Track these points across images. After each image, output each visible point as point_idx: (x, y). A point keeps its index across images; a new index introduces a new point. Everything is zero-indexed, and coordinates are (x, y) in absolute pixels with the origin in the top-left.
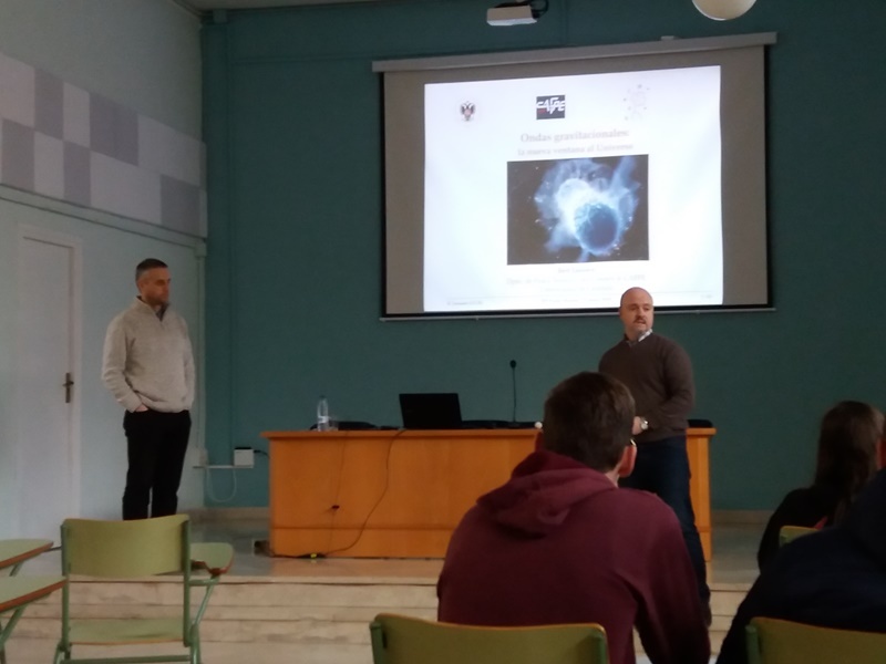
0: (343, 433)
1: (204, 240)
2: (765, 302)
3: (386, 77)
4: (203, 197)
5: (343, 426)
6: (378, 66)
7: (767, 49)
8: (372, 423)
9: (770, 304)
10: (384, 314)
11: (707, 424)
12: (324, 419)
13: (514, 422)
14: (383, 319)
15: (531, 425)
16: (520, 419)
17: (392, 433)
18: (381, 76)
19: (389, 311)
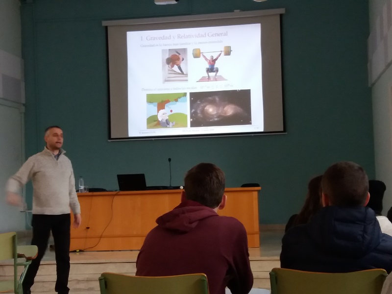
0: (91, 193)
1: (24, 105)
2: (282, 130)
3: (109, 28)
4: (23, 85)
5: (91, 190)
6: (105, 23)
7: (281, 16)
8: (104, 188)
9: (285, 131)
10: (110, 138)
11: (257, 185)
12: (82, 187)
13: (170, 186)
14: (109, 141)
15: (178, 188)
16: (173, 185)
17: (114, 193)
18: (106, 27)
19: (112, 137)
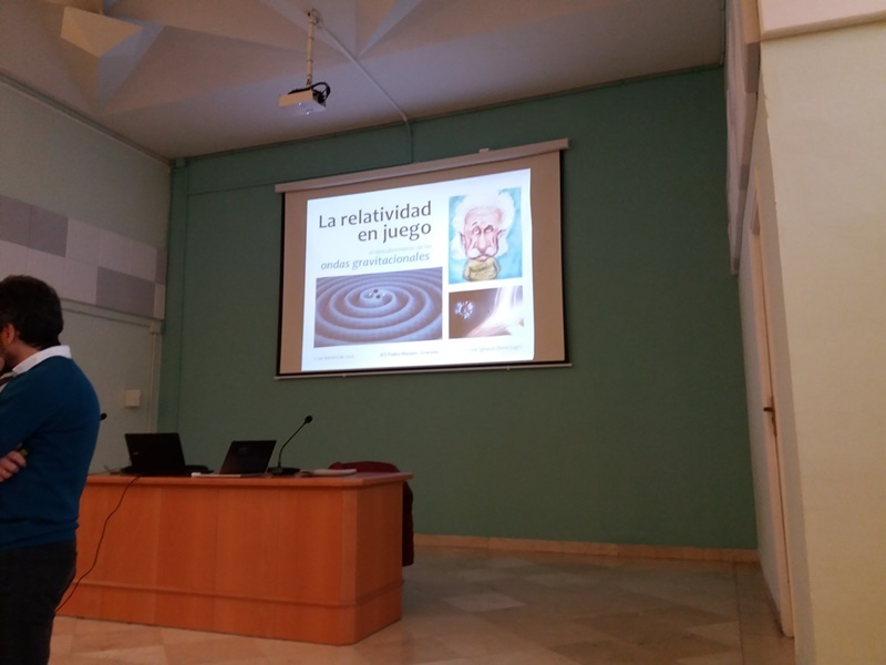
1: (162, 321)
2: (563, 359)
3: (287, 195)
6: (279, 188)
7: (562, 153)
9: (568, 360)
10: (278, 374)
14: (277, 378)
18: (283, 195)
19: (281, 372)
